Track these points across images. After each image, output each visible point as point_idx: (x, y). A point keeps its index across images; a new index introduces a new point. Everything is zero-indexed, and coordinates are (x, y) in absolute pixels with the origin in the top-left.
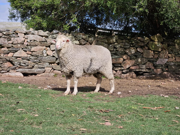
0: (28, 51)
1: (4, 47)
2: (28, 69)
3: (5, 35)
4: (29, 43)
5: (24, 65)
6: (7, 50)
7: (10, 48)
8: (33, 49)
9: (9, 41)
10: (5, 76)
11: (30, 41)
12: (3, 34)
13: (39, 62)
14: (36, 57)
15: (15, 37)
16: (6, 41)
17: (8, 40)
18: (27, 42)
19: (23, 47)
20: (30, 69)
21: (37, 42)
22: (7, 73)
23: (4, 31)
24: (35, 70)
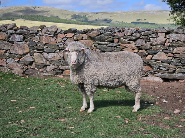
0: (170, 53)
1: (142, 49)
2: (168, 74)
3: (143, 35)
4: (171, 44)
5: (164, 69)
6: (145, 52)
7: (148, 49)
8: (175, 50)
9: (147, 43)
10: (143, 81)
11: (173, 41)
12: (141, 34)
13: (182, 66)
14: (179, 60)
15: (155, 37)
16: (144, 43)
17: (147, 41)
18: (169, 42)
19: (163, 49)
20: (170, 74)
21: (181, 42)
22: (145, 78)
23: (143, 32)
24: (176, 75)
